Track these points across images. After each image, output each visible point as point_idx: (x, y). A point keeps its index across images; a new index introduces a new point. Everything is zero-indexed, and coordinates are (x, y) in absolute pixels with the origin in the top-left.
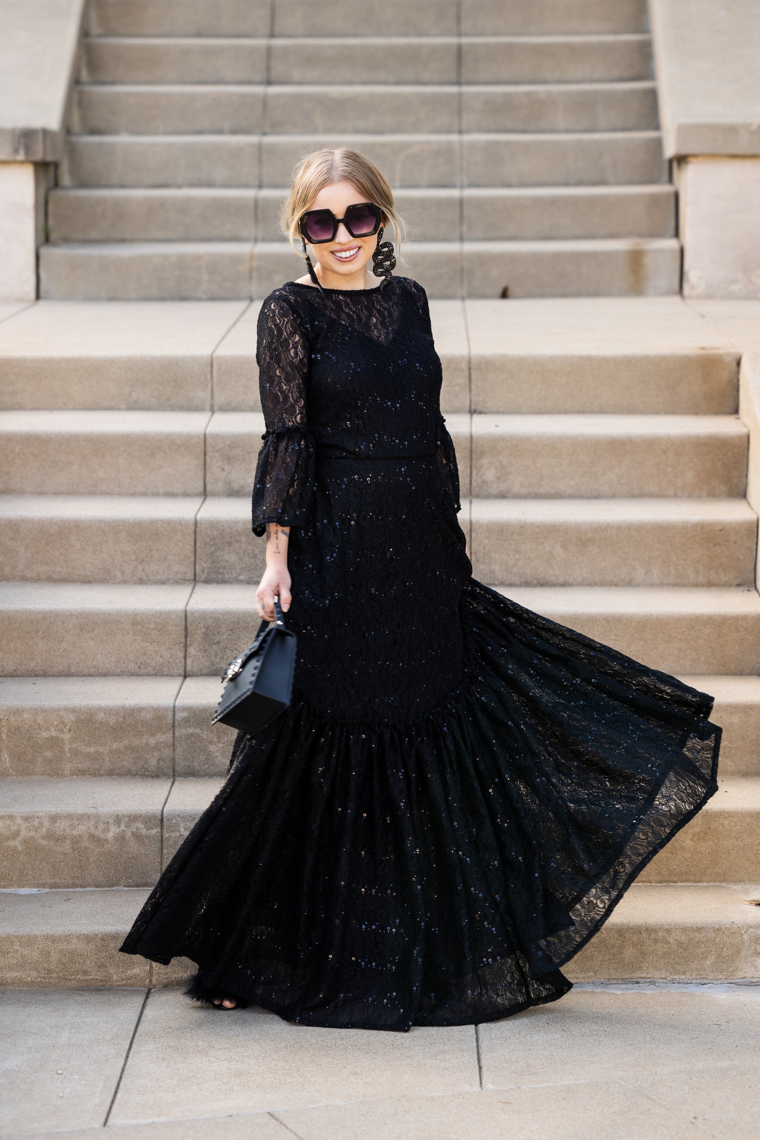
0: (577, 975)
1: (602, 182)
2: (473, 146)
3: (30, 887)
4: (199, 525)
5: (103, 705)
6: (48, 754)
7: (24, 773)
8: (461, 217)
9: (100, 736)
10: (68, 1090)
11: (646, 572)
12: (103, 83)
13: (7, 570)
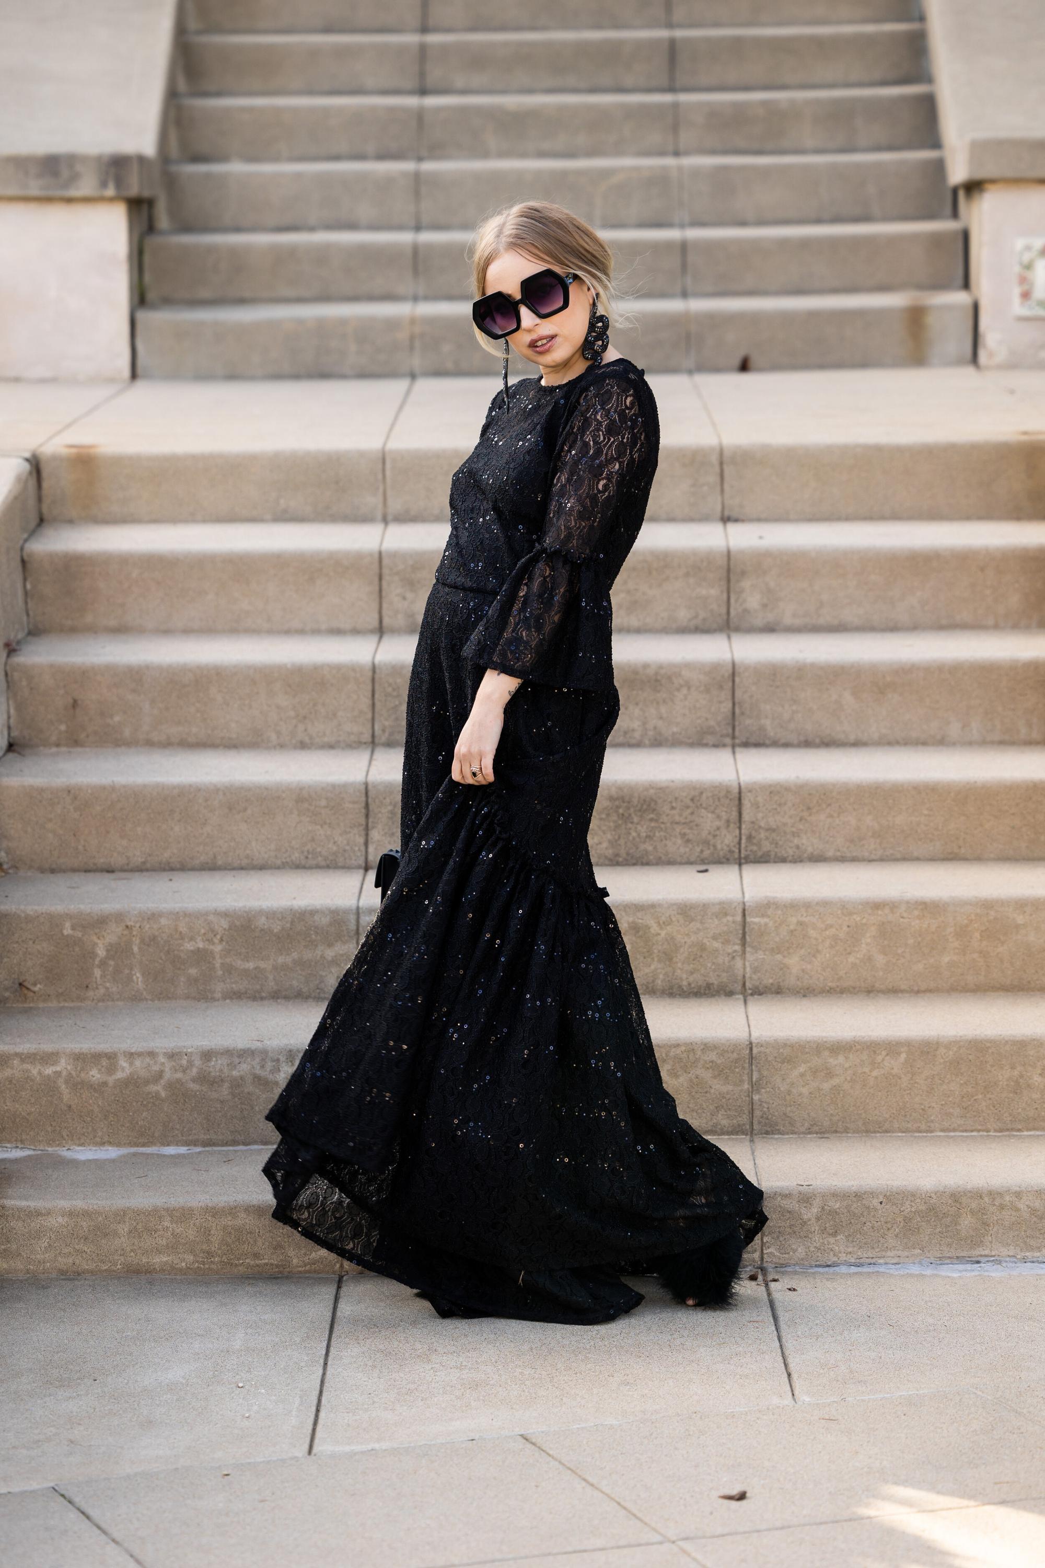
0: (899, 1253)
1: (866, 218)
2: (696, 173)
3: (177, 1145)
4: (377, 671)
5: (264, 907)
6: (193, 971)
7: (162, 996)
8: (684, 266)
9: (261, 948)
10: (255, 1408)
11: (964, 727)
12: (206, 94)
13: (127, 732)
